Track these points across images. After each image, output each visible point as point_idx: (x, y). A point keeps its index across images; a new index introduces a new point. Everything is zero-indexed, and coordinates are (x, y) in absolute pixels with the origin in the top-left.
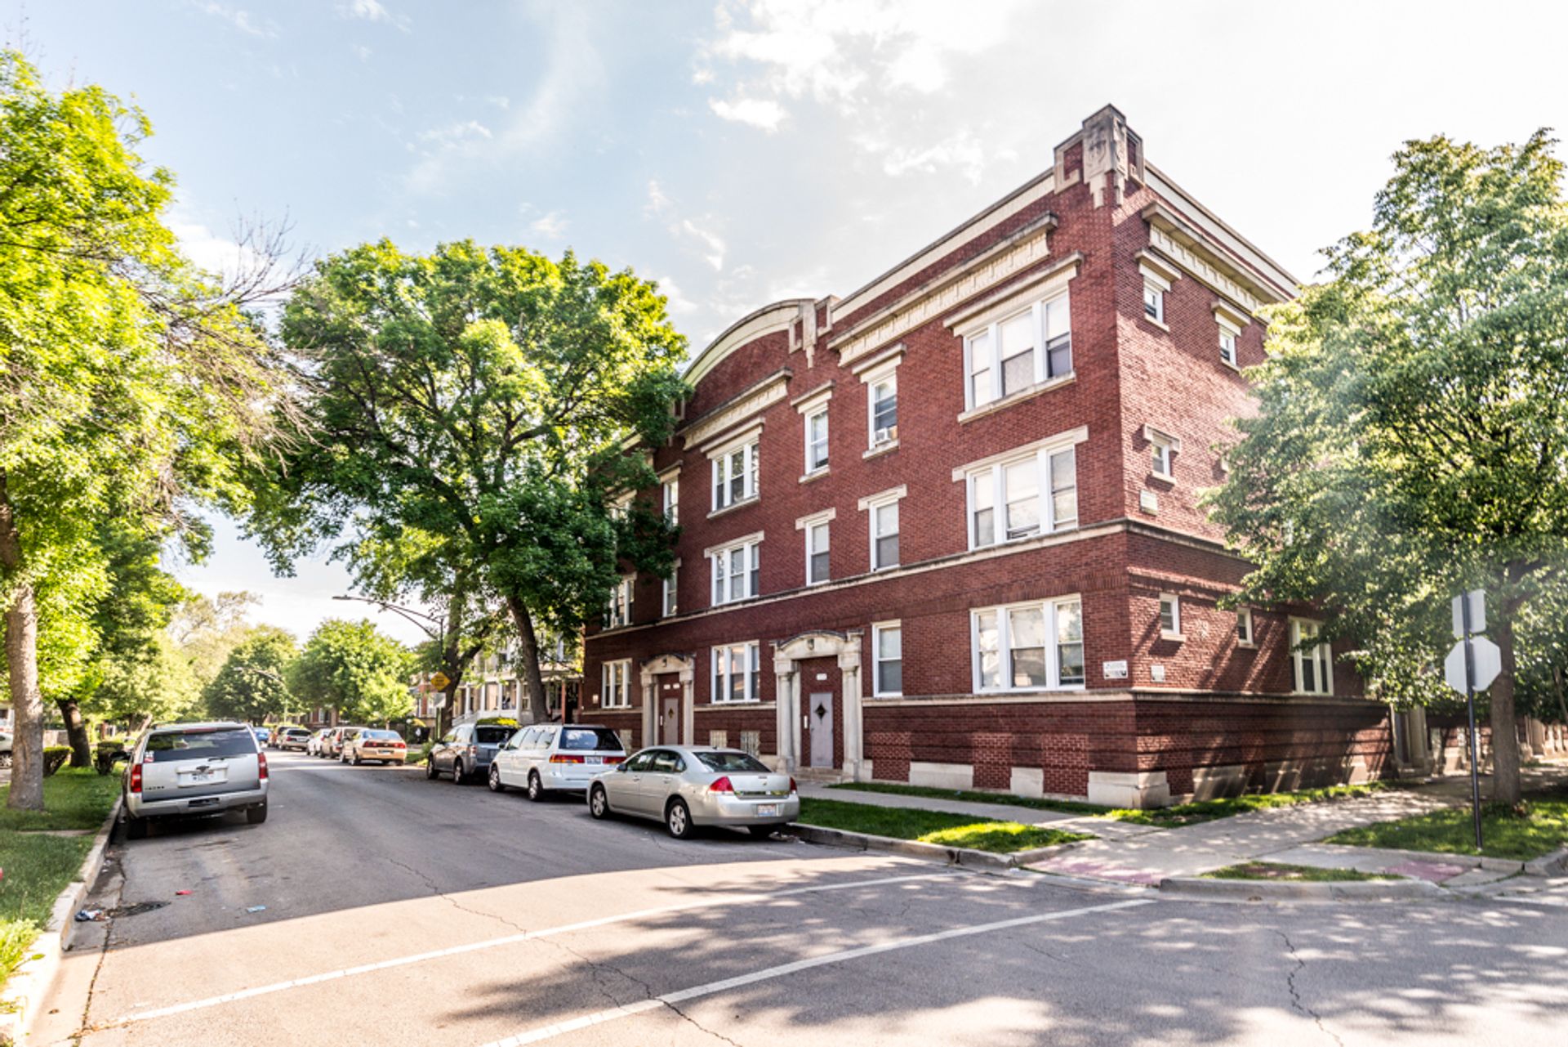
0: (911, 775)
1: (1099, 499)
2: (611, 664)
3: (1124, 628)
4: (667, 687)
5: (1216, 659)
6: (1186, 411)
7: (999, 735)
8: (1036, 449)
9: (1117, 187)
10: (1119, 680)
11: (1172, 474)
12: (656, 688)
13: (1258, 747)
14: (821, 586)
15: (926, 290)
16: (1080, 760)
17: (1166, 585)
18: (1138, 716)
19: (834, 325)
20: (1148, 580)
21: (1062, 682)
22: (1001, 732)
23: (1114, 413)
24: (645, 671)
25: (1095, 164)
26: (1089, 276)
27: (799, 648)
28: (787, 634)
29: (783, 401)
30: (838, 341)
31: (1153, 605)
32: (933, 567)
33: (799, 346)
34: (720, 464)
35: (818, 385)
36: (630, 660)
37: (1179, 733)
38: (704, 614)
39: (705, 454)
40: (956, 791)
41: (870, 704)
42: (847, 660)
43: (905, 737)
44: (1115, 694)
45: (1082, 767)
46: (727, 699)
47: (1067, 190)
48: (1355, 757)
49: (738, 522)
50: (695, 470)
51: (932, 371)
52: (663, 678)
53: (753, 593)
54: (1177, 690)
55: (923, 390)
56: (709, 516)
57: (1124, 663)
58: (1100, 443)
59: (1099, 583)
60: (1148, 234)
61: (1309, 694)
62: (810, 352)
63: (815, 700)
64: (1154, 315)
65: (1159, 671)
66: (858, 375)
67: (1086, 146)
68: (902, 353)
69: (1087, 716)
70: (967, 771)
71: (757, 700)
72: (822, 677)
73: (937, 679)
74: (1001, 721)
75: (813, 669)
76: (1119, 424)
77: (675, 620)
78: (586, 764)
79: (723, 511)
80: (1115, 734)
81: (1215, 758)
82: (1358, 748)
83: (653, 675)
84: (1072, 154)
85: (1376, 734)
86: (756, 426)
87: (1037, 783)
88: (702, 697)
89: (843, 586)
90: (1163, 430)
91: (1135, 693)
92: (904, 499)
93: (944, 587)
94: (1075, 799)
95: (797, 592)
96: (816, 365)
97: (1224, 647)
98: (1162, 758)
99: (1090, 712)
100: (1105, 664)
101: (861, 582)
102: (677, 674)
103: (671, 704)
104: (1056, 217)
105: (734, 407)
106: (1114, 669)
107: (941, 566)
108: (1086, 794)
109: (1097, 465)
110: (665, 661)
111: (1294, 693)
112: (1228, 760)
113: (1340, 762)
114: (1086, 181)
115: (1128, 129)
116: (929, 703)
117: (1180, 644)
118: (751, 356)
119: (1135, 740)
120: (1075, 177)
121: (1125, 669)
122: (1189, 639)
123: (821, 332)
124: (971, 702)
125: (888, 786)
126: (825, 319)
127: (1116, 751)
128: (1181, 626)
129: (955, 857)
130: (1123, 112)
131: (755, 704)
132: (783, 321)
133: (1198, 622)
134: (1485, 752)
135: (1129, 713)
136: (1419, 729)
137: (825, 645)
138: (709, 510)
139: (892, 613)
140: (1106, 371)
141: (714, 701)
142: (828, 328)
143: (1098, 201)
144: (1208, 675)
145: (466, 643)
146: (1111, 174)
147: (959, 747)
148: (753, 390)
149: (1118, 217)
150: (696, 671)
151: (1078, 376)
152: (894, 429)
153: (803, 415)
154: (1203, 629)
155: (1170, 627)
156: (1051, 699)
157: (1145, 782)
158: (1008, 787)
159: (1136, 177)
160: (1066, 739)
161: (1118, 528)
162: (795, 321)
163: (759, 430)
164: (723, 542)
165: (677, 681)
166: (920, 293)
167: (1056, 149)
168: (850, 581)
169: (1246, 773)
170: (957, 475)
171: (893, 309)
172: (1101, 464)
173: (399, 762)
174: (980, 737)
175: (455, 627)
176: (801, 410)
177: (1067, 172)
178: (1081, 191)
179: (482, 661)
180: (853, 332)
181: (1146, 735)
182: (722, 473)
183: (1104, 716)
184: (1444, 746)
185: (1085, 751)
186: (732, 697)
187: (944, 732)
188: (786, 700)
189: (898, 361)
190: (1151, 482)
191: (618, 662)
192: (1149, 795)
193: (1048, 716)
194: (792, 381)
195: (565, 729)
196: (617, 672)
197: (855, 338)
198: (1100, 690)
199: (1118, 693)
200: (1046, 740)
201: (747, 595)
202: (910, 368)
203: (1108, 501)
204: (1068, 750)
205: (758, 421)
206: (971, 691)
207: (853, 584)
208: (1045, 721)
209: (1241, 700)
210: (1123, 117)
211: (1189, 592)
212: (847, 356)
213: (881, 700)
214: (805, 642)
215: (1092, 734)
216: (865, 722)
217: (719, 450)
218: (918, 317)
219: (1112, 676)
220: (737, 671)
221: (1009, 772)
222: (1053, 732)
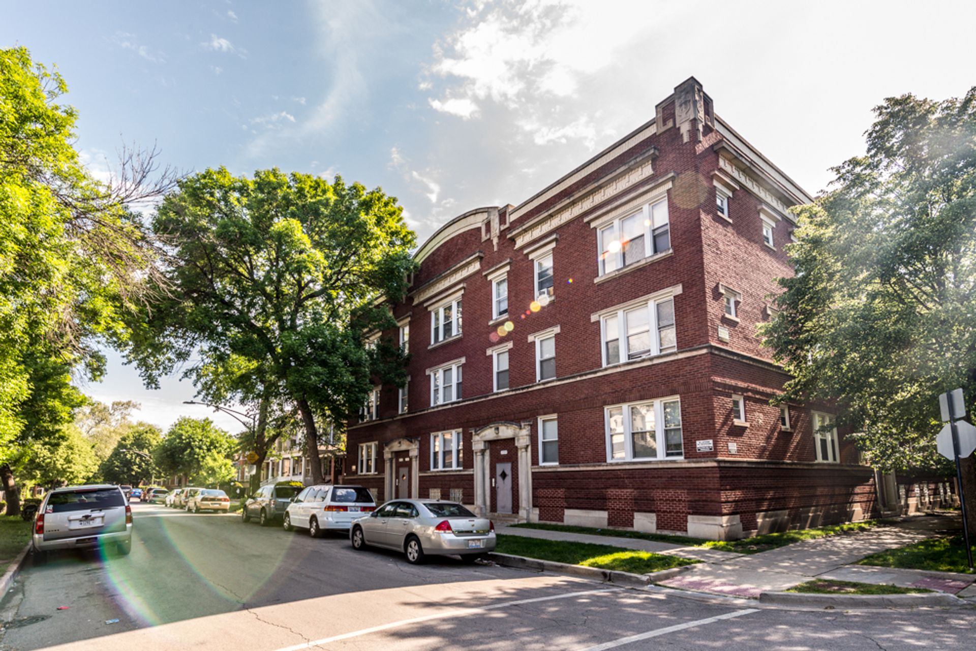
0: (565, 518)
1: (691, 332)
2: (364, 445)
3: (710, 417)
4: (401, 460)
5: (768, 439)
6: (745, 275)
7: (625, 491)
8: (648, 300)
9: (698, 130)
10: (707, 453)
11: (737, 316)
12: (394, 461)
13: (796, 497)
14: (503, 392)
15: (572, 199)
16: (682, 507)
17: (736, 389)
18: (721, 477)
19: (511, 223)
20: (725, 386)
21: (668, 455)
22: (626, 488)
23: (700, 275)
24: (387, 449)
25: (684, 115)
26: (681, 187)
27: (489, 433)
28: (482, 424)
29: (478, 273)
30: (514, 233)
31: (728, 402)
32: (579, 379)
33: (488, 237)
34: (437, 314)
35: (501, 262)
36: (377, 442)
37: (747, 488)
38: (426, 412)
39: (426, 308)
40: (597, 529)
41: (537, 470)
42: (521, 441)
43: (561, 492)
44: (704, 462)
45: (683, 512)
46: (440, 468)
47: (664, 132)
48: (855, 504)
49: (447, 352)
50: (420, 319)
51: (576, 251)
52: (398, 454)
53: (458, 398)
54: (745, 460)
55: (571, 263)
56: (429, 348)
57: (711, 441)
58: (691, 294)
59: (692, 387)
60: (718, 160)
61: (825, 462)
62: (495, 241)
63: (500, 468)
64: (723, 213)
65: (733, 447)
66: (528, 254)
67: (677, 104)
68: (556, 240)
69: (686, 477)
70: (604, 515)
71: (461, 468)
72: (504, 452)
73: (582, 453)
74: (626, 481)
75: (498, 447)
76: (703, 283)
77: (407, 416)
78: (349, 512)
79: (438, 344)
80: (706, 489)
81: (769, 505)
82: (857, 498)
83: (392, 452)
84: (667, 109)
85: (867, 489)
86: (460, 289)
87: (652, 523)
88: (424, 466)
89: (518, 392)
90: (731, 287)
91: (719, 462)
92: (558, 334)
93: (586, 392)
94: (679, 534)
95: (488, 396)
96: (499, 249)
97: (773, 430)
98: (736, 506)
99: (688, 475)
100: (698, 442)
101: (530, 389)
102: (408, 451)
103: (404, 471)
104: (658, 150)
105: (446, 277)
106: (704, 445)
107: (584, 378)
108: (686, 531)
109: (689, 310)
110: (400, 443)
111: (816, 462)
112: (778, 507)
113: (846, 508)
114: (677, 126)
115: (704, 93)
116: (577, 469)
117: (747, 427)
118: (456, 245)
119: (720, 493)
120: (670, 124)
121: (712, 445)
122: (751, 425)
123: (503, 228)
124: (605, 468)
125: (550, 525)
126: (505, 219)
127: (706, 501)
128: (746, 417)
129: (607, 577)
130: (701, 82)
131: (460, 471)
132: (478, 221)
133: (757, 414)
134: (931, 500)
135: (715, 475)
136: (892, 484)
137: (506, 432)
138: (429, 344)
139: (551, 410)
140: (694, 248)
141: (432, 469)
142: (507, 225)
143: (686, 139)
144: (764, 449)
145: (270, 432)
146: (694, 121)
147: (598, 499)
148: (458, 266)
149: (699, 149)
150: (420, 450)
151: (675, 251)
152: (551, 289)
153: (491, 281)
154: (760, 418)
155: (739, 417)
156: (660, 466)
157: (727, 522)
158: (632, 526)
159: (709, 124)
160: (671, 493)
161: (704, 351)
162: (485, 221)
163: (462, 292)
164: (439, 364)
165: (408, 456)
166: (568, 201)
167: (657, 107)
168: (523, 389)
169: (789, 515)
170: (594, 318)
171: (550, 212)
172: (692, 308)
173: (225, 511)
174: (612, 492)
175: (263, 422)
176: (489, 278)
177: (665, 122)
178: (675, 132)
179: (280, 444)
180: (524, 227)
181: (727, 490)
182: (437, 321)
183: (697, 477)
184: (907, 496)
185: (684, 501)
186: (444, 466)
187: (587, 489)
188: (481, 468)
189: (553, 245)
190: (725, 321)
191: (369, 444)
192: (729, 531)
193: (658, 477)
194: (484, 259)
195: (335, 488)
196: (368, 450)
197: (525, 231)
198: (695, 460)
199: (707, 461)
200: (657, 494)
201: (454, 399)
202: (562, 249)
203: (697, 333)
204: (673, 500)
205: (461, 286)
206: (605, 461)
207: (525, 391)
208: (657, 481)
209: (785, 466)
210: (701, 86)
211: (750, 394)
212: (520, 243)
213: (544, 467)
214: (493, 429)
215: (688, 490)
216: (533, 482)
217: (436, 305)
218: (566, 217)
219: (702, 450)
220: (447, 449)
221: (633, 516)
222: (663, 488)
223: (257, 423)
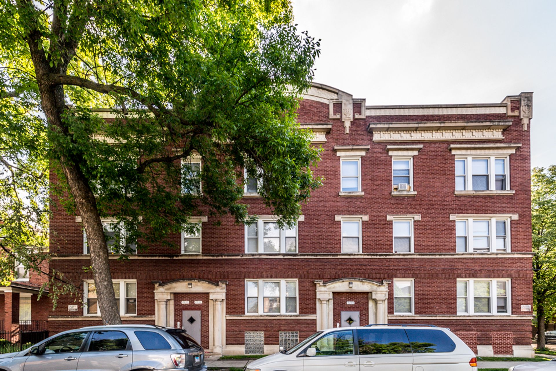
1: (521, 244)
3: (530, 293)
8: (491, 217)
10: (528, 312)
15: (442, 125)
16: (509, 341)
19: (368, 117)
21: (498, 312)
22: (472, 331)
23: (529, 213)
24: (161, 290)
27: (340, 286)
28: (326, 278)
29: (322, 144)
32: (438, 257)
33: (338, 117)
35: (355, 145)
38: (237, 257)
42: (379, 295)
44: (525, 317)
45: (510, 344)
46: (261, 312)
47: (512, 116)
51: (437, 165)
55: (432, 173)
57: (530, 306)
58: (523, 222)
59: (522, 275)
62: (347, 124)
63: (347, 314)
67: (522, 103)
69: (513, 325)
71: (296, 314)
72: (351, 303)
73: (438, 308)
74: (472, 327)
75: (343, 298)
77: (200, 258)
80: (524, 331)
83: (171, 293)
84: (514, 103)
87: (490, 351)
88: (235, 310)
89: (373, 257)
91: (533, 317)
92: (418, 221)
94: (508, 356)
95: (334, 255)
96: (352, 133)
100: (522, 306)
102: (203, 294)
103: (191, 314)
104: (511, 126)
106: (525, 307)
107: (443, 257)
108: (512, 354)
110: (190, 284)
114: (521, 117)
116: (434, 318)
120: (516, 113)
123: (358, 116)
126: (361, 110)
127: (524, 338)
132: (323, 97)
135: (530, 324)
140: (526, 195)
141: (248, 313)
142: (363, 116)
143: (526, 128)
151: (515, 193)
153: (340, 158)
156: (494, 318)
158: (477, 353)
160: (503, 333)
161: (530, 256)
162: (334, 101)
166: (439, 125)
170: (452, 217)
171: (420, 125)
172: (523, 230)
174: (461, 333)
176: (338, 154)
183: (519, 325)
185: (510, 338)
186: (268, 312)
188: (326, 314)
189: (415, 153)
193: (495, 324)
194: (330, 135)
198: (519, 315)
199: (528, 316)
200: (493, 334)
201: (283, 251)
202: (423, 159)
203: (525, 245)
204: (504, 338)
206: (456, 314)
207: (381, 257)
212: (379, 137)
213: (399, 316)
214: (346, 283)
215: (514, 332)
218: (429, 136)
219: (525, 310)
220: (270, 295)
222: (497, 331)
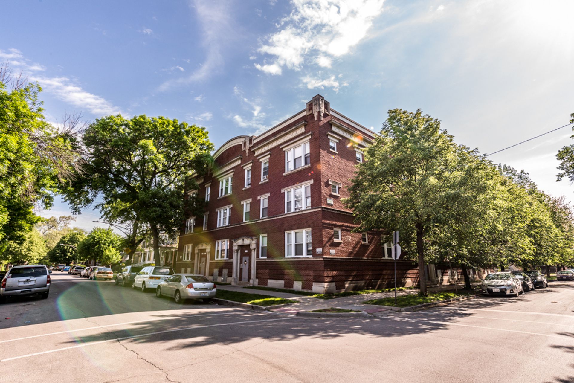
0: (268, 284)
1: (315, 200)
2: (187, 245)
3: (322, 239)
4: (203, 254)
5: (354, 248)
6: (344, 175)
8: (302, 185)
9: (321, 116)
11: (339, 194)
12: (199, 254)
13: (370, 275)
14: (247, 222)
15: (276, 137)
16: (311, 279)
17: (336, 226)
18: (325, 265)
19: (254, 144)
20: (330, 224)
21: (308, 254)
22: (292, 270)
23: (319, 176)
24: (196, 248)
25: (315, 109)
26: (314, 138)
27: (240, 242)
28: (237, 238)
29: (240, 165)
30: (255, 149)
31: (331, 232)
32: (276, 218)
33: (245, 149)
34: (222, 182)
35: (249, 161)
36: (192, 244)
37: (340, 270)
38: (215, 230)
39: (218, 179)
40: (276, 289)
41: (258, 260)
42: (253, 246)
43: (267, 271)
46: (219, 258)
47: (309, 115)
48: (407, 279)
49: (225, 201)
50: (215, 184)
51: (277, 160)
52: (201, 251)
53: (229, 224)
54: (339, 257)
55: (275, 165)
56: (218, 198)
57: (322, 249)
58: (316, 184)
59: (315, 225)
60: (331, 127)
61: (390, 258)
62: (247, 151)
63: (244, 258)
64: (334, 149)
65: (333, 251)
66: (259, 159)
67: (313, 104)
68: (271, 154)
69: (312, 265)
70: (283, 282)
71: (228, 259)
72: (246, 251)
73: (276, 253)
74: (291, 266)
75: (244, 249)
76: (320, 180)
77: (206, 232)
79: (222, 197)
81: (353, 278)
82: (408, 276)
83: (199, 250)
84: (310, 106)
85: (416, 271)
88: (212, 258)
89: (253, 222)
90: (336, 181)
91: (324, 258)
92: (269, 197)
93: (278, 224)
94: (309, 290)
95: (240, 224)
96: (249, 155)
97: (357, 244)
98: (333, 278)
99: (313, 263)
100: (317, 249)
101: (257, 222)
102: (205, 249)
103: (203, 259)
104: (307, 122)
105: (226, 166)
106: (319, 251)
107: (278, 218)
108: (312, 289)
110: (202, 245)
111: (383, 258)
112: (358, 279)
113: (401, 280)
114: (313, 113)
115: (324, 101)
116: (273, 260)
117: (341, 243)
119: (324, 273)
120: (311, 112)
121: (321, 251)
122: (344, 242)
123: (250, 146)
124: (284, 260)
125: (262, 287)
126: (252, 142)
127: (319, 276)
128: (341, 238)
129: (253, 308)
131: (227, 260)
132: (241, 142)
133: (348, 237)
134: (459, 277)
135: (322, 264)
136: (433, 269)
137: (247, 241)
138: (218, 196)
139: (265, 232)
141: (216, 259)
142: (252, 145)
143: (316, 119)
144: (351, 253)
146: (319, 112)
147: (281, 275)
148: (232, 161)
149: (321, 123)
150: (211, 249)
151: (311, 165)
152: (268, 176)
153: (245, 170)
154: (349, 239)
155: (338, 238)
157: (327, 285)
158: (293, 287)
159: (327, 113)
160: (307, 272)
161: (320, 209)
163: (233, 173)
164: (222, 207)
165: (205, 252)
166: (274, 138)
167: (307, 104)
169: (365, 283)
170: (282, 191)
171: (268, 142)
172: (316, 190)
173: (110, 279)
174: (286, 271)
175: (135, 232)
176: (244, 168)
177: (309, 110)
178: (312, 115)
180: (258, 146)
181: (328, 271)
182: (223, 185)
183: (316, 265)
184: (443, 275)
185: (312, 276)
186: (221, 258)
187: (277, 270)
188: (236, 258)
189: (269, 156)
190: (332, 196)
191: (189, 245)
192: (328, 290)
193: (303, 264)
195: (155, 268)
196: (189, 248)
197: (259, 148)
200: (302, 272)
201: (227, 224)
203: (318, 201)
204: (308, 276)
205: (232, 170)
206: (284, 257)
207: (255, 222)
208: (302, 266)
209: (363, 260)
211: (344, 228)
212: (257, 153)
213: (261, 259)
214: (242, 240)
215: (314, 270)
216: (257, 266)
217: (222, 178)
218: (274, 144)
219: (319, 253)
220: (223, 249)
221: (293, 283)
222: (304, 270)
223: (132, 232)
